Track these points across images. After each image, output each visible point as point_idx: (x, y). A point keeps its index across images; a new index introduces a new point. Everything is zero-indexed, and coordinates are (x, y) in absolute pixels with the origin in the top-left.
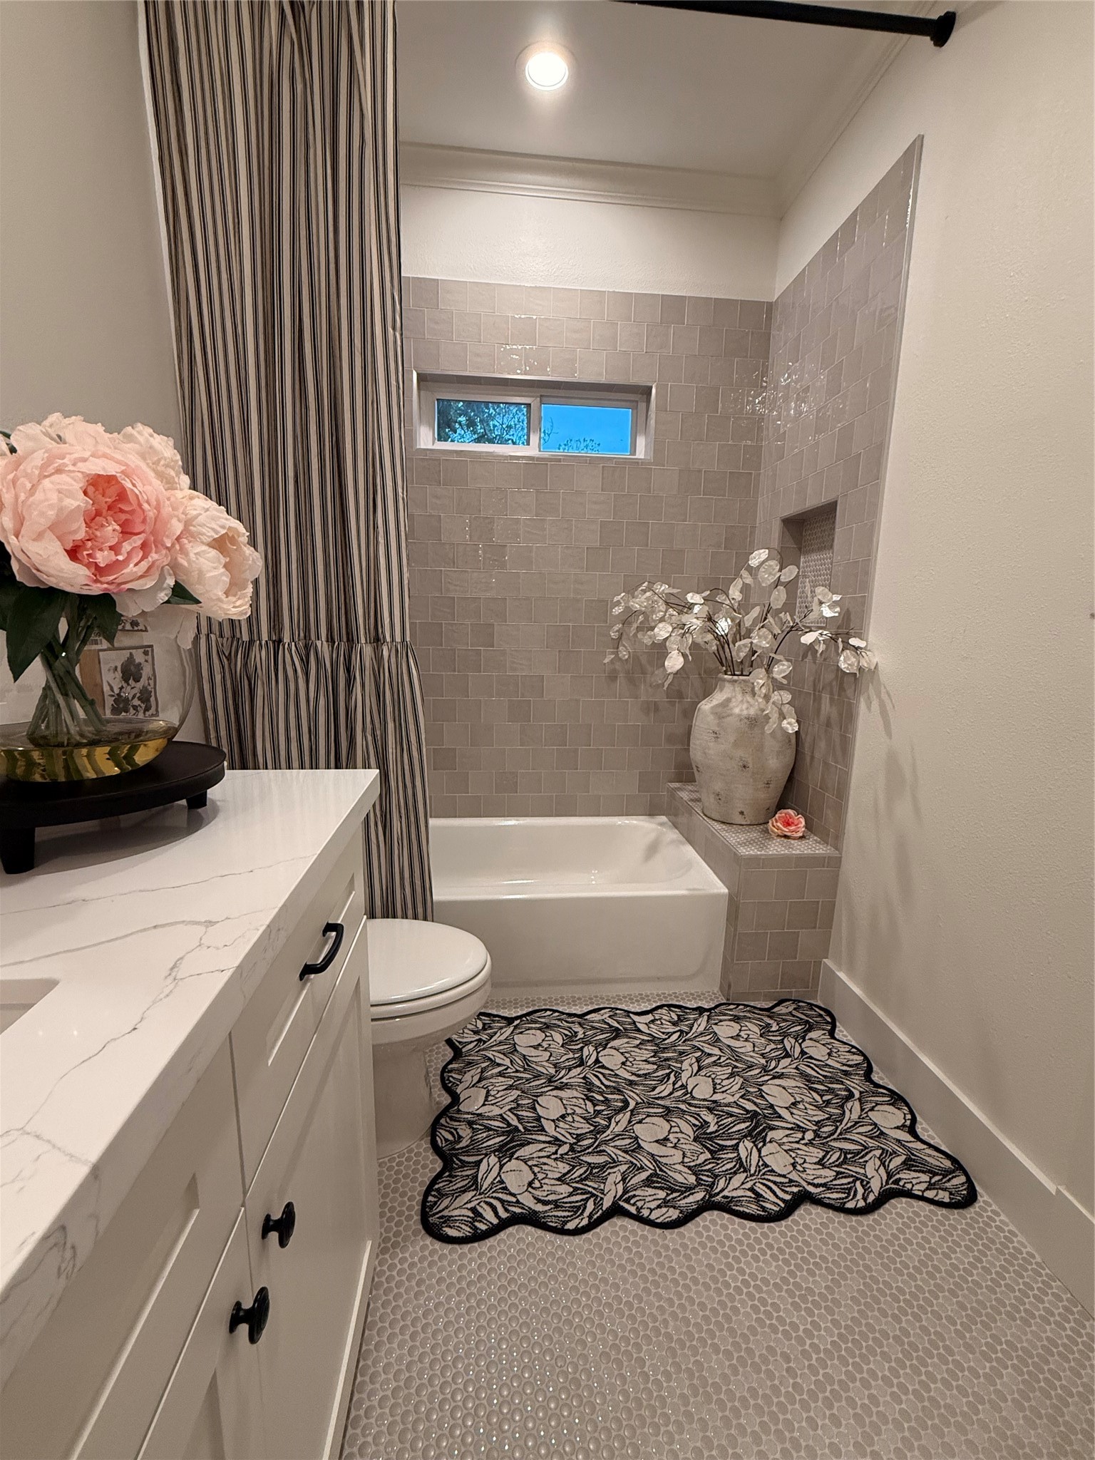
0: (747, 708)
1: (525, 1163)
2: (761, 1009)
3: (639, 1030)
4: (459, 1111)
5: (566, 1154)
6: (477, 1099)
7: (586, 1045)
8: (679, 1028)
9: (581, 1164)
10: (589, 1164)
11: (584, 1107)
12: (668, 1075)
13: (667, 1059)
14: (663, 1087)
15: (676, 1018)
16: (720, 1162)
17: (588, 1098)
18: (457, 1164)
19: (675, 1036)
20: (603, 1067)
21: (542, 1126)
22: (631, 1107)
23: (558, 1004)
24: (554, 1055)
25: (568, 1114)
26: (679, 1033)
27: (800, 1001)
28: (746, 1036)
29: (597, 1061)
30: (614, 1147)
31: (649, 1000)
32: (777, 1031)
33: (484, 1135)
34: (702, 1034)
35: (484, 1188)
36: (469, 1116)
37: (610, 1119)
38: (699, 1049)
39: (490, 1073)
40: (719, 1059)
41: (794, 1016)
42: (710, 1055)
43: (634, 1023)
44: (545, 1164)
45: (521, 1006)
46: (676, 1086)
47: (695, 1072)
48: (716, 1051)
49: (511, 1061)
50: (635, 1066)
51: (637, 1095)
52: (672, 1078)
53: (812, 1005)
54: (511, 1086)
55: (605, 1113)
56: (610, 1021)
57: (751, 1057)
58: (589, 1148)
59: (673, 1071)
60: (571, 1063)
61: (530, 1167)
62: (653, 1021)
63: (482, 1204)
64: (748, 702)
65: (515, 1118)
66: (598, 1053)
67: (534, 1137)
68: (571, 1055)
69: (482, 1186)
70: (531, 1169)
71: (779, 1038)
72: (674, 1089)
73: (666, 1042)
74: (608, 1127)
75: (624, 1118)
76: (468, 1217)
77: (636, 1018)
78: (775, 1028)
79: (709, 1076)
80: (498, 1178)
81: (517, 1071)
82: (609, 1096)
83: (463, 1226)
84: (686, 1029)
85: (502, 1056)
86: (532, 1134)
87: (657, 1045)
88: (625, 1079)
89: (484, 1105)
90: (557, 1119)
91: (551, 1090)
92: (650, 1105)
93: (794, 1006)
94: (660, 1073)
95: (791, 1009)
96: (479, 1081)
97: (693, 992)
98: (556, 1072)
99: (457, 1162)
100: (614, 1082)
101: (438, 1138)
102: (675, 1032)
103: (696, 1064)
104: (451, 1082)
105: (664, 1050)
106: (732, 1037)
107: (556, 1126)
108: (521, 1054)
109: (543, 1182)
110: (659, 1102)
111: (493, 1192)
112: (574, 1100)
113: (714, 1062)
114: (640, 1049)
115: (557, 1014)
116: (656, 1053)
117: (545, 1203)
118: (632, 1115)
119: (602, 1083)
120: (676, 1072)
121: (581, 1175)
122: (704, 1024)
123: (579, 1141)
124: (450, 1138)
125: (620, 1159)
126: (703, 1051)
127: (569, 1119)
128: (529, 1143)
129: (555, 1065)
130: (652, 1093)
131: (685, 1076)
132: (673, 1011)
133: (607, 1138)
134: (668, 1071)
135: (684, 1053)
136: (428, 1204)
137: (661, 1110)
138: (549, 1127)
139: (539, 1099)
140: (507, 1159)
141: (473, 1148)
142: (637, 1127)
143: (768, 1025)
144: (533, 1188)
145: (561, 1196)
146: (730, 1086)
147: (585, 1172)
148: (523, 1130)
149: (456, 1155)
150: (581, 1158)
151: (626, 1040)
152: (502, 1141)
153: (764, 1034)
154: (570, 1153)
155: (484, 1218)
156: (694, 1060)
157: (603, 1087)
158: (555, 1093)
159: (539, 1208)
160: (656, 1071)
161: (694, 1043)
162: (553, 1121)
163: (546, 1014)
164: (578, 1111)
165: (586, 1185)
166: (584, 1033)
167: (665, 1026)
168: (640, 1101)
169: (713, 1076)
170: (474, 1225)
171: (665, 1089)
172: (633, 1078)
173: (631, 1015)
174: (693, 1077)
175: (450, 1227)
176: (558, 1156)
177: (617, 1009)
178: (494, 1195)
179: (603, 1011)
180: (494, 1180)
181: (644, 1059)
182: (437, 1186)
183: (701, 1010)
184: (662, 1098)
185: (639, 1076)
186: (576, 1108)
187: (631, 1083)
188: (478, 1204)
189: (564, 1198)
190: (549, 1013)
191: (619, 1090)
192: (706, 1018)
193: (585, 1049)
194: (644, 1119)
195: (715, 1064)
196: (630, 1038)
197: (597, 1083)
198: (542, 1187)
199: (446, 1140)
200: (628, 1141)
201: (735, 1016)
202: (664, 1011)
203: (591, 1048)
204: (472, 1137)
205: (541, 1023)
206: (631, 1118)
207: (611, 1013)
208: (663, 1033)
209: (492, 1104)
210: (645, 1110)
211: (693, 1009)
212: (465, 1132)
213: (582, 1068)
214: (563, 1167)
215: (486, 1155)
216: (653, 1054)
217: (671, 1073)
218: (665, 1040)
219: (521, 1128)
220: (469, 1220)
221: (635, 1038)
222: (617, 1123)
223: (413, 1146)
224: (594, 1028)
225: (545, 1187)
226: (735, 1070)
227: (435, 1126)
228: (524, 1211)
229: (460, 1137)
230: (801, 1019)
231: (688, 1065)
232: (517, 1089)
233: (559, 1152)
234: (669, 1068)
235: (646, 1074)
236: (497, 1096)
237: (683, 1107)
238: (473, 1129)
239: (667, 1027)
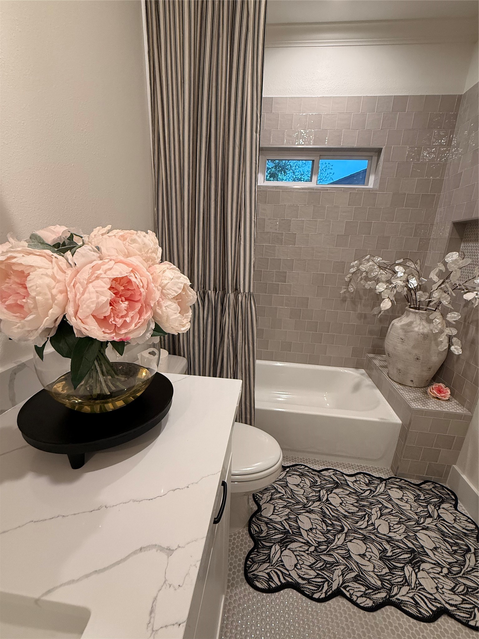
0: (423, 329)
1: (293, 552)
2: (414, 484)
3: (348, 485)
4: (261, 515)
5: (313, 552)
6: (269, 510)
7: (322, 489)
8: (369, 488)
9: (321, 560)
10: (325, 561)
11: (321, 525)
12: (365, 515)
13: (364, 506)
14: (362, 522)
15: (368, 482)
16: (394, 576)
17: (324, 521)
18: (261, 546)
19: (368, 493)
20: (330, 504)
21: (301, 533)
22: (345, 532)
23: (307, 462)
24: (306, 492)
25: (314, 528)
26: (369, 491)
27: (436, 483)
28: (406, 500)
29: (327, 500)
30: (337, 553)
31: (353, 468)
32: (424, 500)
33: (273, 531)
34: (382, 494)
35: (273, 563)
36: (266, 519)
37: (335, 536)
38: (380, 502)
39: (275, 496)
40: (392, 511)
41: (433, 492)
42: (387, 508)
43: (346, 480)
44: (303, 556)
45: (290, 460)
46: (369, 523)
47: (379, 516)
48: (390, 506)
49: (285, 492)
50: (347, 506)
51: (348, 524)
52: (367, 518)
53: (443, 486)
54: (285, 506)
55: (332, 531)
56: (333, 477)
57: (410, 513)
58: (324, 551)
59: (367, 513)
60: (314, 498)
61: (295, 555)
62: (356, 481)
63: (273, 572)
64: (423, 325)
65: (288, 525)
66: (328, 495)
67: (297, 538)
68: (314, 494)
69: (272, 561)
70: (296, 557)
71: (425, 504)
72: (368, 525)
73: (363, 495)
74: (334, 540)
75: (342, 536)
76: (266, 578)
77: (347, 478)
78: (422, 498)
79: (387, 521)
80: (280, 559)
81: (288, 498)
82: (334, 522)
83: (263, 582)
84: (373, 489)
85: (281, 488)
86: (296, 536)
87: (358, 496)
88: (342, 513)
89: (273, 514)
90: (308, 530)
91: (305, 512)
92: (355, 532)
93: (433, 486)
94: (360, 514)
95: (431, 487)
96: (270, 500)
97: (376, 467)
98: (307, 502)
99: (261, 544)
100: (336, 514)
101: (252, 529)
102: (367, 490)
103: (379, 511)
104: (257, 498)
105: (362, 500)
106: (398, 499)
107: (308, 534)
108: (290, 488)
109: (302, 566)
110: (360, 531)
111: (278, 566)
112: (316, 520)
113: (389, 512)
114: (349, 497)
115: (307, 468)
116: (358, 500)
117: (304, 579)
118: (346, 536)
119: (330, 513)
120: (369, 514)
121: (321, 566)
122: (383, 489)
123: (319, 546)
124: (257, 530)
125: (341, 561)
126: (383, 505)
127: (314, 531)
128: (295, 541)
129: (307, 498)
130: (356, 525)
131: (374, 517)
132: (366, 477)
133: (334, 547)
134: (364, 513)
135: (373, 504)
136: (247, 565)
137: (361, 536)
138: (304, 533)
139: (299, 516)
140: (284, 548)
141: (268, 538)
142: (349, 544)
143: (419, 496)
144: (297, 568)
145: (311, 577)
146: (398, 529)
147: (323, 565)
148: (292, 533)
149: (260, 540)
150: (321, 556)
151: (342, 490)
152: (282, 537)
153: (417, 499)
154: (315, 552)
155: (274, 580)
156: (378, 509)
157: (331, 516)
158: (307, 514)
159: (300, 581)
160: (358, 512)
161: (378, 498)
162: (306, 531)
163: (301, 467)
164: (319, 528)
165: (323, 573)
166: (321, 482)
167: (362, 485)
168: (350, 528)
169: (389, 521)
170: (269, 583)
171: (363, 524)
172: (346, 514)
173: (344, 475)
174: (378, 520)
175: (257, 581)
176: (309, 552)
177: (337, 471)
178: (278, 568)
179: (330, 471)
180: (278, 559)
181: (352, 503)
182: (251, 556)
183: (381, 480)
184: (362, 529)
185: (349, 513)
186: (317, 526)
187: (345, 516)
188: (271, 571)
189: (312, 578)
190: (303, 467)
191: (339, 520)
192: (384, 484)
193: (321, 492)
194: (352, 540)
195: (390, 514)
196: (344, 489)
197: (328, 513)
198: (301, 569)
199: (256, 531)
200: (344, 552)
201: (400, 486)
202: (361, 476)
203: (325, 492)
204: (267, 532)
205: (300, 472)
206: (345, 538)
207: (334, 473)
208: (361, 489)
209: (277, 515)
210: (353, 534)
211: (377, 478)
212: (264, 528)
213: (320, 502)
214: (312, 560)
215: (274, 544)
216: (356, 501)
217: (365, 514)
218: (362, 494)
219: (290, 531)
220: (267, 580)
221: (346, 490)
222: (339, 539)
223: (240, 531)
224: (325, 480)
225: (303, 570)
226: (401, 520)
227: (250, 522)
228: (293, 581)
229: (262, 530)
230: (438, 495)
231: (375, 511)
232: (288, 508)
233: (310, 550)
234: (365, 512)
235: (352, 513)
236: (279, 510)
237: (373, 537)
238: (268, 527)
239: (363, 486)
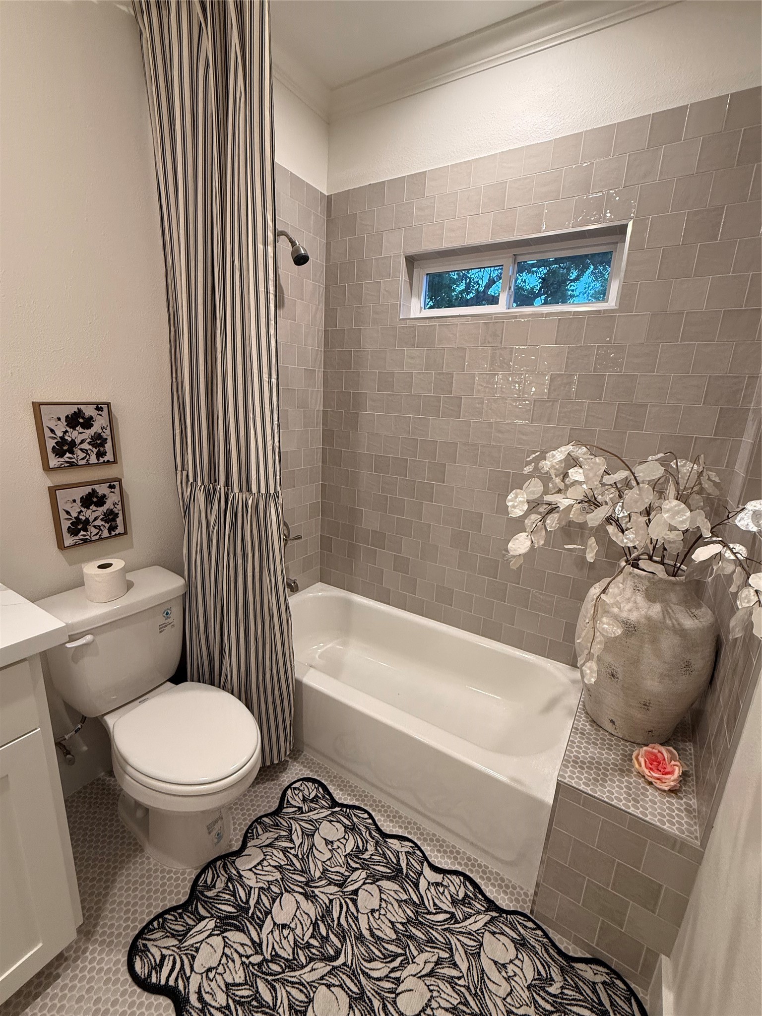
1: (225, 946)
2: (560, 952)
3: (416, 885)
4: (234, 862)
5: (253, 965)
6: (253, 860)
7: (363, 868)
8: (453, 910)
9: (252, 986)
10: (257, 992)
11: (305, 929)
12: (397, 956)
13: (411, 937)
14: (380, 965)
15: (461, 897)
17: (315, 925)
18: (192, 908)
19: (441, 917)
20: (354, 902)
21: (264, 922)
22: (336, 964)
23: (379, 811)
24: (332, 860)
25: (289, 927)
26: (448, 916)
27: (619, 977)
28: (511, 974)
29: (355, 892)
30: (288, 993)
31: (455, 858)
32: (554, 996)
33: (227, 897)
34: (470, 934)
35: (184, 945)
36: (235, 872)
37: (311, 960)
38: (451, 949)
39: (280, 843)
40: (459, 978)
41: (595, 991)
42: (455, 965)
43: (420, 874)
44: (233, 961)
45: (355, 796)
46: (392, 975)
47: (423, 973)
48: (464, 966)
49: (301, 843)
50: (378, 922)
51: (353, 954)
52: (396, 963)
53: (632, 993)
54: (281, 866)
55: (314, 951)
56: (403, 858)
57: (495, 1005)
58: (271, 975)
59: (405, 954)
60: (336, 878)
61: (223, 953)
62: (437, 884)
63: (172, 958)
65: (256, 899)
66: (364, 883)
67: (250, 927)
68: (342, 870)
69: (185, 941)
70: (222, 956)
71: (548, 1007)
72: (387, 976)
73: (428, 917)
74: (303, 967)
75: (322, 968)
76: (155, 961)
77: (427, 871)
78: (554, 989)
79: (431, 991)
80: (198, 945)
81: (296, 856)
82: (332, 936)
83: (147, 965)
84: (459, 915)
85: (300, 833)
86: (251, 924)
87: (417, 913)
88: (359, 929)
89: (251, 870)
90: (278, 925)
91: (300, 893)
92: (353, 976)
93: (606, 978)
94: (392, 948)
95: (599, 979)
96: (267, 846)
97: (505, 877)
98: (320, 877)
99: (194, 906)
100: (349, 924)
101: (203, 876)
102: (446, 912)
103: (432, 965)
104: (253, 833)
105: (419, 924)
106: (496, 963)
107: (272, 931)
108: (313, 842)
109: (217, 976)
110: (363, 979)
111: (186, 954)
112: (306, 917)
113: (452, 977)
114: (400, 906)
115: (370, 821)
116: (408, 921)
117: (201, 999)
118: (330, 972)
119: (339, 918)
120: (407, 959)
121: (243, 997)
122: (479, 925)
123: (271, 961)
124: (209, 882)
125: (281, 1011)
126: (452, 955)
127: (286, 932)
128: (243, 931)
129: (325, 871)
130: (365, 964)
131: (411, 969)
132: (465, 886)
133: (290, 979)
134: (400, 951)
135: (433, 942)
136: (151, 927)
137: (355, 990)
138: (268, 925)
139: (285, 895)
140: (219, 932)
141: (209, 903)
142: (323, 989)
143: (550, 980)
144: (207, 974)
145: (213, 1003)
147: (248, 997)
148: (250, 915)
149: (198, 899)
150: (258, 980)
151: (396, 887)
152: (231, 913)
153: (540, 984)
154: (256, 967)
155: (160, 972)
156: (435, 959)
157: (336, 923)
158: (300, 898)
159: (193, 999)
160: (390, 942)
161: (453, 941)
162: (275, 924)
163: (362, 816)
164: (299, 931)
165: (237, 1010)
166: (372, 855)
167: (443, 898)
168: (349, 963)
169: (435, 994)
170: (151, 971)
171: (379, 969)
172: (366, 933)
173: (425, 864)
174: (415, 979)
175: (141, 959)
176: (247, 962)
177: (420, 849)
178: (184, 957)
179: (406, 843)
180: (196, 943)
181: (393, 920)
182: (167, 916)
183: (491, 905)
184: (369, 977)
185: (372, 934)
186: (299, 926)
187: (360, 938)
188: (170, 956)
189: (213, 1007)
190: (366, 816)
191: (344, 937)
192: (488, 918)
193: (357, 873)
194: (334, 985)
195: (451, 981)
196: (403, 889)
197: (336, 915)
198: (212, 981)
199: (206, 881)
200: (302, 997)
201: (523, 939)
202: (456, 880)
203: (364, 875)
204: (219, 892)
205: (352, 822)
206: (326, 975)
207: (411, 850)
208: (435, 904)
209: (255, 874)
210: (344, 977)
211: (487, 899)
212: (220, 885)
213: (339, 889)
214: (239, 977)
215: (212, 916)
216: (404, 921)
217: (401, 955)
218: (430, 913)
219: (251, 912)
220: (154, 965)
221: (406, 891)
222: (313, 970)
223: (188, 871)
224: (384, 855)
225: (213, 984)
226: (461, 1007)
227: (211, 864)
228: (183, 992)
229: (214, 886)
230: (601, 1003)
231: (424, 960)
232: (281, 873)
233: (251, 959)
234: (404, 949)
235: (379, 938)
236: (265, 869)
237: (377, 1004)
238: (227, 886)
239: (445, 900)
